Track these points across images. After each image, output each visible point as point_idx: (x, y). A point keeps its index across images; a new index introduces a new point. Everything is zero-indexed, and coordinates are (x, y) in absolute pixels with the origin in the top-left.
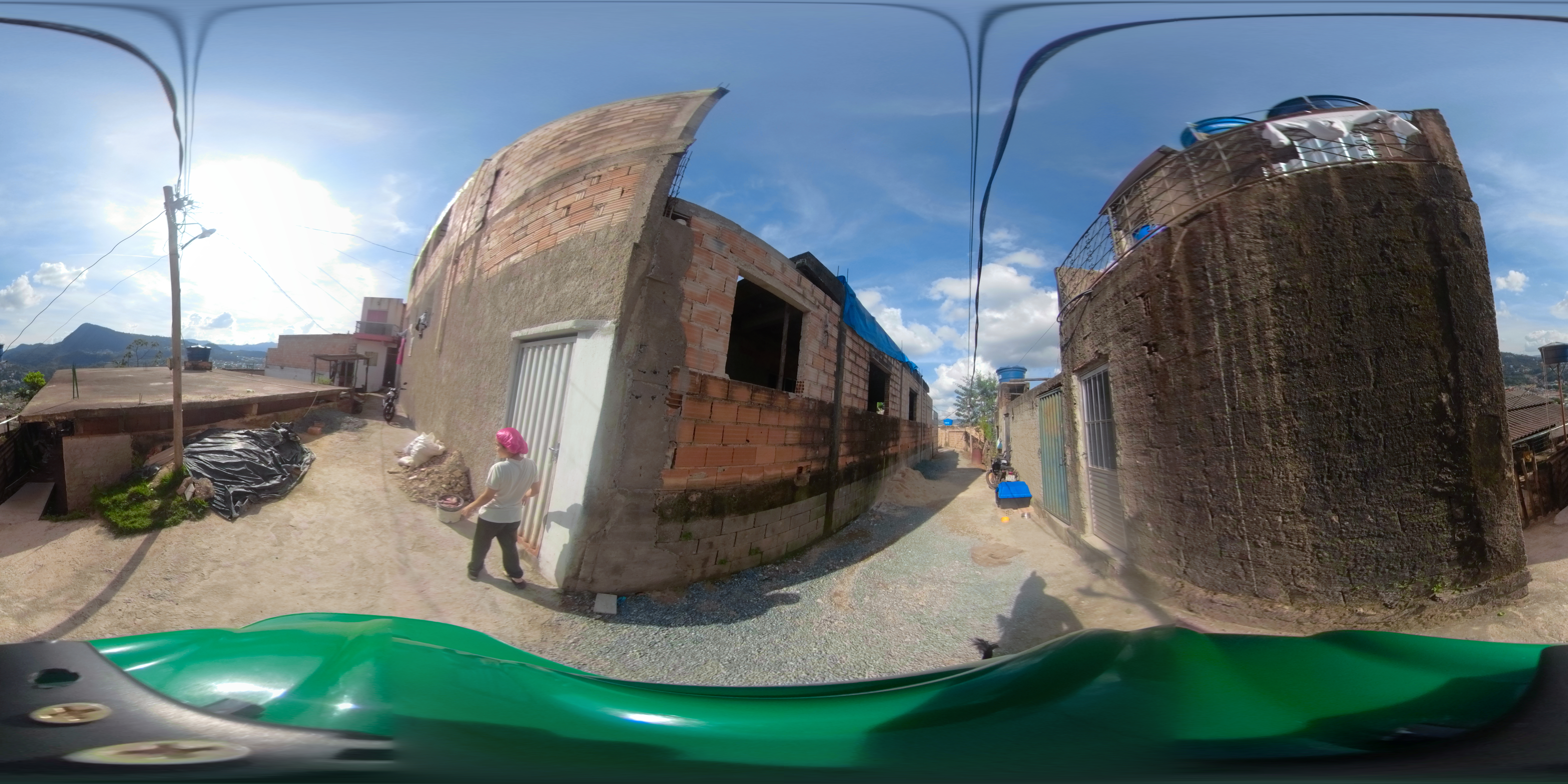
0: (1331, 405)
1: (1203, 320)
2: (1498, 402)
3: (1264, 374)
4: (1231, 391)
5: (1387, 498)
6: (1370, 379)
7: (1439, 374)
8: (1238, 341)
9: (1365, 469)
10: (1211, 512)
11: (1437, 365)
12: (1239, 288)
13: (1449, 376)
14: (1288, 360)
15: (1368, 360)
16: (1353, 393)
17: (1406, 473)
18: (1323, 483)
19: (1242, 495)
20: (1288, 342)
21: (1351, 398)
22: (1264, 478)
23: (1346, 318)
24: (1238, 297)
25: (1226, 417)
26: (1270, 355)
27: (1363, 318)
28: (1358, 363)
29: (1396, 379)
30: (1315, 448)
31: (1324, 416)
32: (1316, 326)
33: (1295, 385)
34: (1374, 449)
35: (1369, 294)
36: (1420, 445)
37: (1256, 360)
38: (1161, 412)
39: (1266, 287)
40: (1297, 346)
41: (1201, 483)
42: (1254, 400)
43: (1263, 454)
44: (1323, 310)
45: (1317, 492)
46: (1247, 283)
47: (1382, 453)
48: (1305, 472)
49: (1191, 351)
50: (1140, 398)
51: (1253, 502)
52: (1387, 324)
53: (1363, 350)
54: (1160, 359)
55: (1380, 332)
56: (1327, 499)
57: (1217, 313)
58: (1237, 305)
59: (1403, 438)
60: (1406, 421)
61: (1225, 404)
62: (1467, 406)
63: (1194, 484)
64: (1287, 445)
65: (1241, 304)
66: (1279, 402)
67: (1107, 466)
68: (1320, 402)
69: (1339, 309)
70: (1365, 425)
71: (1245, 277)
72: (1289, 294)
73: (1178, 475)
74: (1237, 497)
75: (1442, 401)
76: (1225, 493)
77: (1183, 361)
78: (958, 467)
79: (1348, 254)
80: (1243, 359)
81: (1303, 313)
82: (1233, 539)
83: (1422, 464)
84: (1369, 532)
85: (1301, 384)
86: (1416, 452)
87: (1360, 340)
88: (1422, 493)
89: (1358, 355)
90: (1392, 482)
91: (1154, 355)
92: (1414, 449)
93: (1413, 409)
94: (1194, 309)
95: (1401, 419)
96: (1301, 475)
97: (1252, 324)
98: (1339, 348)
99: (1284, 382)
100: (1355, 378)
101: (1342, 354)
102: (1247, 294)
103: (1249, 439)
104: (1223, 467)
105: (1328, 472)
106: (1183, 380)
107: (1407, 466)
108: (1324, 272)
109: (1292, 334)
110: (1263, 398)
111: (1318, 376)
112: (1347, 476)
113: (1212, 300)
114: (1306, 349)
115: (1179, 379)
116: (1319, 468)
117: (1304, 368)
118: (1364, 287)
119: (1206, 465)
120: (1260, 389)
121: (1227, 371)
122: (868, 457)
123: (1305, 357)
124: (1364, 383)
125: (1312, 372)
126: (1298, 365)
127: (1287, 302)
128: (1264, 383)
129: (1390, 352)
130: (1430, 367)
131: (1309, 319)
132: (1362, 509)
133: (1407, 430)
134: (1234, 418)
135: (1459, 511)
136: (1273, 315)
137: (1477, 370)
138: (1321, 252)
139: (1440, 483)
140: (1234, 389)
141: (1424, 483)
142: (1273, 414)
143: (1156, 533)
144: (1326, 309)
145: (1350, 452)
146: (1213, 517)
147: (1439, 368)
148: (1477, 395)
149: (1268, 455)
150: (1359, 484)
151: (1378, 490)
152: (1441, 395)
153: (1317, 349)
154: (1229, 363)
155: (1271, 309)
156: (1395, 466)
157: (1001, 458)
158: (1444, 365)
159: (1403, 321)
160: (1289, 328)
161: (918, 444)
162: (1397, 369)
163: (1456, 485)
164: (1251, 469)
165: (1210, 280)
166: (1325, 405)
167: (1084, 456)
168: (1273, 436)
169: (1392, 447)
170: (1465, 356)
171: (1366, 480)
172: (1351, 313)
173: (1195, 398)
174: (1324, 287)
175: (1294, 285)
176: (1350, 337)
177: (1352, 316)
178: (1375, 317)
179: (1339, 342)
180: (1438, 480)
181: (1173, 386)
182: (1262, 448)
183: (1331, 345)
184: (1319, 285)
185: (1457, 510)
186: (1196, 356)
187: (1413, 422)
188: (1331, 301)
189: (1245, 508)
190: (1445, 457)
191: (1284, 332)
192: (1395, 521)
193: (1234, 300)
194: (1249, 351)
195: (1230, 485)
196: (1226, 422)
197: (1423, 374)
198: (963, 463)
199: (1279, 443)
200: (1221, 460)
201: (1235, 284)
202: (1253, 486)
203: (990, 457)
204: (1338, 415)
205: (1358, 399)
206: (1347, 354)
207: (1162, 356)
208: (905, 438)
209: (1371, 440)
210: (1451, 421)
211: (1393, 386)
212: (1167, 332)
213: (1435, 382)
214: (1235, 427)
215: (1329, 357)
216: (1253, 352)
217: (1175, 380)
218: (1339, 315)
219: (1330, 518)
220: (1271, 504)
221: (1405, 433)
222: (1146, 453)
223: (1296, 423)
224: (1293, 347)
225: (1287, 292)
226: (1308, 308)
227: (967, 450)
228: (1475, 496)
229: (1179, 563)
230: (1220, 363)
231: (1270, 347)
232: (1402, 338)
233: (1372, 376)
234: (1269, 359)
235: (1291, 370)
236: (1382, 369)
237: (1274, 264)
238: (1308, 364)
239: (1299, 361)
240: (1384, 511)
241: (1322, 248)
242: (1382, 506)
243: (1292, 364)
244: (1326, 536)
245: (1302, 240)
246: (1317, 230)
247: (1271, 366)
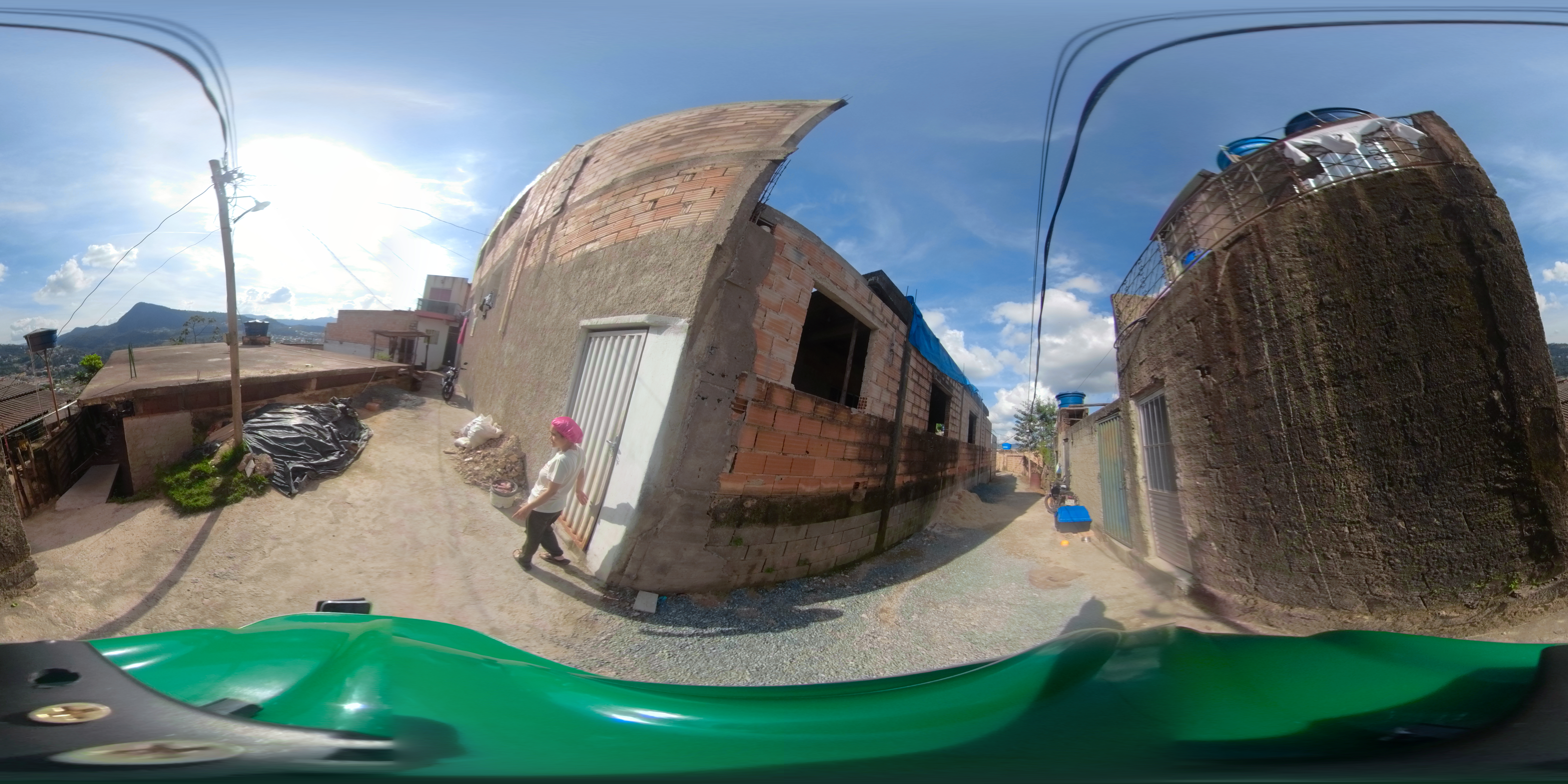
0: (1385, 413)
1: (1252, 340)
2: (1551, 394)
3: (1316, 389)
4: (1285, 409)
5: (1450, 500)
6: (1420, 384)
7: (1489, 372)
8: (1287, 359)
9: (1425, 473)
10: (1275, 527)
11: (1486, 363)
12: (1283, 307)
13: (1498, 373)
14: (1338, 374)
15: (1417, 366)
16: (1405, 399)
17: (1466, 473)
18: (1385, 490)
19: (1305, 509)
20: (1337, 356)
21: (1404, 405)
22: (1325, 491)
23: (1391, 327)
24: (1283, 315)
25: (1282, 434)
26: (1320, 370)
27: (1407, 325)
28: (1407, 370)
29: (1446, 382)
30: (1375, 458)
31: (1379, 425)
32: (1362, 338)
33: (1347, 397)
34: (1432, 453)
35: (1411, 301)
36: (1477, 445)
37: (1307, 376)
38: (1216, 433)
39: (1309, 304)
40: (1346, 359)
41: (1263, 500)
42: (1309, 415)
43: (1322, 467)
44: (1367, 321)
45: (1380, 499)
46: (1291, 302)
47: (1440, 456)
48: (1365, 481)
49: (1243, 372)
50: (1196, 420)
51: (1317, 515)
52: (1431, 328)
53: (1410, 356)
54: (1213, 382)
55: (1425, 337)
56: (1390, 505)
57: (1265, 333)
58: (1283, 324)
59: (1459, 439)
60: (1461, 422)
61: (1280, 422)
62: (1520, 402)
63: (1256, 501)
64: (1346, 457)
65: (1287, 323)
66: (1333, 415)
67: (1168, 489)
68: (1373, 411)
69: (1382, 319)
70: (1420, 430)
71: (1288, 296)
72: (1333, 309)
73: (1239, 494)
74: (1301, 511)
75: (1494, 399)
76: (1287, 508)
77: (1236, 382)
78: (1016, 491)
79: (1384, 264)
80: (1294, 376)
81: (1348, 326)
82: (1301, 554)
83: (1481, 463)
84: (1437, 535)
85: (1353, 396)
86: (1473, 451)
87: (1406, 347)
88: (1485, 492)
89: (1406, 362)
90: (1453, 483)
91: (1207, 378)
92: (1471, 448)
93: (1466, 409)
94: (1242, 331)
95: (1455, 421)
96: (1362, 484)
97: (1300, 342)
98: (1386, 356)
99: (1337, 395)
100: (1405, 385)
101: (1390, 362)
102: (1292, 312)
103: (1307, 453)
104: (1283, 483)
105: (1389, 479)
106: (1237, 400)
107: (1467, 466)
108: (1364, 284)
109: (1339, 347)
110: (1317, 413)
111: (1369, 386)
112: (1408, 482)
113: (1259, 321)
114: (1354, 361)
115: (1233, 399)
116: (1379, 477)
117: (1354, 380)
118: (1405, 295)
119: (1266, 482)
120: (1314, 403)
121: (1279, 389)
122: (925, 477)
123: (1355, 369)
124: (1415, 389)
125: (1363, 383)
126: (1349, 378)
127: (1331, 316)
128: (1317, 398)
129: (1437, 356)
130: (1478, 366)
131: (1354, 331)
132: (1427, 513)
133: (1463, 431)
134: (1290, 433)
135: (1524, 506)
136: (1319, 331)
137: (1525, 365)
138: (1358, 264)
139: (1503, 481)
140: (1288, 406)
141: (1485, 481)
142: (1328, 426)
143: (1221, 552)
144: (1369, 320)
145: (1409, 458)
146: (1277, 532)
147: (1487, 367)
148: (1529, 390)
149: (1327, 468)
150: (1421, 488)
151: (1440, 493)
152: (1492, 393)
153: (1365, 360)
154: (1280, 381)
155: (1317, 325)
156: (1455, 468)
157: (1060, 482)
158: (1492, 362)
159: (1446, 324)
160: (1336, 342)
161: (976, 467)
162: (1445, 371)
163: (1517, 480)
164: (1311, 483)
165: (1256, 301)
166: (1379, 414)
167: (1144, 479)
168: (1331, 448)
169: (1450, 449)
170: (1512, 352)
171: (1427, 484)
172: (1394, 322)
173: (1250, 417)
174: (1365, 298)
175: (1336, 299)
176: (1396, 345)
177: (1396, 325)
178: (1418, 323)
179: (1386, 350)
180: (1499, 477)
181: (1227, 407)
182: (1321, 461)
183: (1379, 355)
184: (1360, 297)
185: (1522, 505)
186: (1248, 376)
187: (1468, 422)
188: (1374, 312)
189: (1309, 522)
190: (1503, 454)
191: (1332, 347)
192: (1461, 521)
193: (1279, 320)
194: (1299, 368)
195: (1292, 501)
196: (1282, 439)
197: (1472, 374)
198: (1021, 487)
199: (1337, 455)
200: (1281, 476)
201: (1280, 304)
202: (1315, 500)
203: (1049, 482)
204: (1393, 422)
205: (1410, 405)
206: (1395, 362)
207: (1215, 379)
208: (963, 460)
209: (1427, 444)
210: (1505, 417)
211: (1444, 389)
212: (1218, 355)
213: (1485, 381)
214: (1292, 443)
215: (1378, 366)
216: (1303, 368)
217: (1229, 401)
218: (1383, 324)
219: (1396, 524)
220: (1336, 515)
221: (1461, 434)
222: (1205, 474)
223: (1352, 434)
224: (1341, 360)
225: (1330, 307)
226: (1352, 321)
227: (1025, 475)
228: (1538, 490)
229: (1248, 581)
230: (1272, 381)
231: (1320, 362)
232: (1447, 341)
233: (1422, 381)
234: (1320, 374)
235: (1342, 383)
236: (1431, 373)
237: (1315, 280)
238: (1358, 375)
239: (1349, 374)
240: (1449, 513)
241: (1359, 261)
242: (1447, 508)
243: (1343, 377)
244: (1395, 543)
245: (1338, 254)
246: (1352, 243)
247: (1322, 381)
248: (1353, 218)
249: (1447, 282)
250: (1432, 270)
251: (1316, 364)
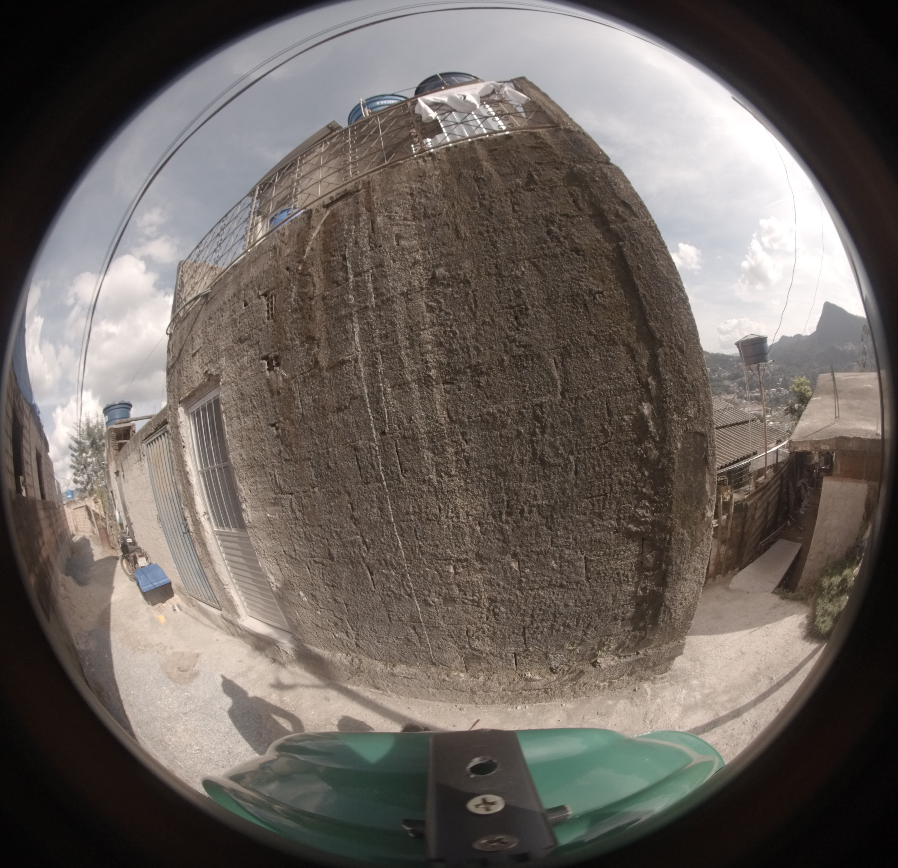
0: (509, 421)
1: (340, 323)
2: (706, 416)
3: (420, 387)
4: (378, 411)
6: (557, 387)
7: (639, 378)
8: (385, 347)
10: (368, 568)
11: (635, 366)
12: (385, 280)
13: (650, 380)
15: (553, 363)
16: (537, 405)
19: (403, 544)
20: (450, 345)
21: (534, 413)
23: (521, 311)
24: (384, 291)
25: (374, 444)
26: (427, 362)
27: (541, 310)
28: (540, 367)
29: (588, 386)
31: (501, 437)
32: (484, 322)
33: (462, 398)
34: (564, 476)
35: (544, 281)
36: (618, 471)
37: (410, 369)
38: (287, 446)
40: (462, 349)
41: (351, 533)
42: (410, 420)
43: (425, 488)
44: (492, 302)
45: (494, 532)
46: (395, 274)
47: (573, 481)
48: (480, 508)
50: (260, 430)
51: (417, 551)
52: (569, 316)
53: (544, 350)
54: (283, 376)
55: (563, 327)
56: (505, 541)
57: (357, 312)
58: (382, 302)
59: (598, 461)
60: (602, 440)
61: (371, 428)
62: (671, 421)
63: (342, 534)
65: (388, 299)
66: (442, 421)
68: (495, 418)
70: (552, 446)
71: (392, 267)
72: (448, 285)
74: (398, 547)
75: (643, 414)
76: (382, 543)
77: (313, 376)
80: (392, 369)
81: (466, 308)
82: (400, 599)
83: (618, 496)
84: (551, 581)
85: (470, 397)
86: (612, 480)
87: (540, 338)
88: (614, 533)
89: (539, 357)
90: (582, 517)
91: (275, 371)
92: (610, 476)
93: (610, 424)
94: (328, 309)
95: (596, 438)
96: (475, 512)
98: (514, 348)
99: (447, 396)
100: (538, 387)
101: (520, 356)
102: (396, 286)
103: (406, 471)
104: (375, 510)
105: (508, 507)
106: (314, 400)
109: (454, 333)
110: (421, 417)
111: (490, 385)
113: (351, 296)
114: (473, 352)
115: (308, 400)
116: (496, 503)
117: (472, 376)
118: (537, 273)
119: (353, 509)
120: (417, 406)
121: (372, 385)
123: (473, 362)
124: (549, 392)
125: (483, 381)
126: (465, 373)
127: (445, 295)
128: (421, 398)
129: (577, 352)
130: (627, 370)
131: (474, 314)
132: (546, 554)
133: (603, 452)
134: (384, 445)
136: (429, 312)
137: (680, 372)
139: (638, 522)
140: (382, 408)
141: (618, 520)
146: (371, 574)
147: (637, 370)
148: (682, 405)
150: (544, 521)
151: (565, 528)
152: (642, 405)
153: (488, 352)
154: (374, 374)
155: (427, 305)
156: (587, 498)
158: (642, 366)
159: (589, 313)
160: (451, 326)
163: (652, 523)
164: (411, 510)
166: (502, 422)
168: (437, 464)
169: (585, 473)
170: (666, 354)
172: (524, 303)
173: (331, 423)
175: (453, 273)
176: (527, 335)
177: (527, 309)
179: (514, 341)
180: (634, 516)
181: (301, 411)
182: (424, 481)
183: (505, 345)
184: (483, 273)
186: (330, 369)
187: (610, 441)
188: (500, 292)
189: (408, 559)
190: (644, 487)
191: (445, 332)
194: (400, 358)
195: (387, 533)
196: (374, 452)
197: (620, 378)
199: (445, 473)
200: (373, 501)
202: (415, 531)
204: (519, 433)
205: (543, 413)
206: (526, 356)
207: (286, 372)
209: (559, 465)
210: (654, 439)
211: (585, 395)
212: (293, 340)
213: (634, 389)
214: (386, 457)
215: (503, 360)
216: (405, 358)
220: (440, 551)
221: (600, 455)
222: (276, 503)
224: (456, 350)
225: (445, 282)
226: (472, 301)
230: (363, 375)
231: (428, 352)
232: (590, 334)
233: (559, 382)
234: (427, 367)
235: (456, 379)
236: (570, 373)
237: (428, 249)
238: (477, 370)
239: (466, 368)
240: (569, 555)
241: (482, 228)
242: (568, 548)
243: (458, 372)
244: (504, 588)
245: (458, 220)
246: (474, 208)
247: (429, 376)
248: (476, 181)
249: (586, 260)
250: (567, 245)
251: (422, 354)
